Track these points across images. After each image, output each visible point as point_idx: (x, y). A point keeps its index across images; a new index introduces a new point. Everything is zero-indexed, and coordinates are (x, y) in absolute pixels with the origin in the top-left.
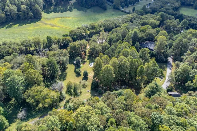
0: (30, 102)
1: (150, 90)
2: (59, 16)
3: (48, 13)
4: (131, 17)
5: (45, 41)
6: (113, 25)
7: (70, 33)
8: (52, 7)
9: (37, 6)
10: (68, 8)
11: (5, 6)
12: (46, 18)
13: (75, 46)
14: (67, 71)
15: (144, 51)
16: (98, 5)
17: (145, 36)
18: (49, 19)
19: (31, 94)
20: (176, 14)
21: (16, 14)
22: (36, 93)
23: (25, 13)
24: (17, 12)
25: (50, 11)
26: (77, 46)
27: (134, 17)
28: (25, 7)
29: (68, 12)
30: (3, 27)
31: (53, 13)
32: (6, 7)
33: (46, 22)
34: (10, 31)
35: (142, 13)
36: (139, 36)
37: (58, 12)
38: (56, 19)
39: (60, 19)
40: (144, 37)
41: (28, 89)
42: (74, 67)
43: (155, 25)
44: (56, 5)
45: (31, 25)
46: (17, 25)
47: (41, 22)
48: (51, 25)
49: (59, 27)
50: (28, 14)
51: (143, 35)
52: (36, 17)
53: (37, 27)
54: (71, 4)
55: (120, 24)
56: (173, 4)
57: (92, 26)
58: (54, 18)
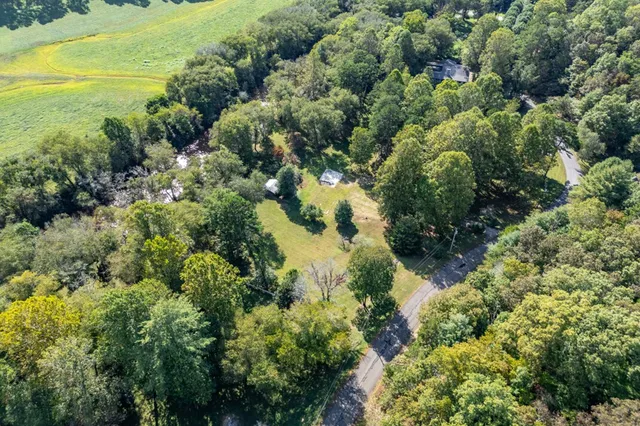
2: (48, 38)
33: (4, 73)
36: (417, 49)
37: (27, 23)
38: (40, 51)
49: (81, 79)
58: (29, 50)
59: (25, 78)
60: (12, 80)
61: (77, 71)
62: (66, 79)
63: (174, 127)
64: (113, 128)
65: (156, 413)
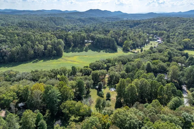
0: (66, 112)
1: (174, 103)
2: (77, 55)
3: (67, 52)
4: (142, 55)
5: (70, 70)
6: (127, 59)
7: (90, 65)
8: (71, 48)
9: (60, 46)
10: (84, 49)
11: (34, 45)
12: (67, 56)
13: (97, 74)
14: (91, 94)
15: (160, 77)
16: (109, 47)
17: (157, 67)
18: (69, 57)
19: (67, 105)
20: (182, 53)
21: (43, 51)
22: (71, 106)
23: (50, 51)
24: (43, 50)
25: (69, 51)
26: (99, 74)
27: (144, 55)
28: (51, 46)
29: (84, 52)
30: (30, 62)
31: (71, 52)
32: (36, 46)
33: (66, 59)
34: (37, 65)
35: (150, 52)
36: (152, 68)
37: (76, 52)
38: (75, 57)
39: (78, 57)
40: (157, 69)
41: (64, 102)
42: (96, 91)
43: (164, 60)
44: (74, 47)
45: (54, 61)
46: (42, 60)
47: (62, 59)
48: (72, 61)
49: (78, 62)
50: (52, 52)
51: (155, 67)
52: (58, 55)
53: (60, 62)
54: (86, 46)
55: (132, 60)
56: (177, 46)
57: (108, 60)
58: (73, 56)
59: (69, 60)
60: (67, 60)
61: (78, 61)
62: (76, 62)
63: (86, 72)
64: (73, 68)
65: (48, 115)
